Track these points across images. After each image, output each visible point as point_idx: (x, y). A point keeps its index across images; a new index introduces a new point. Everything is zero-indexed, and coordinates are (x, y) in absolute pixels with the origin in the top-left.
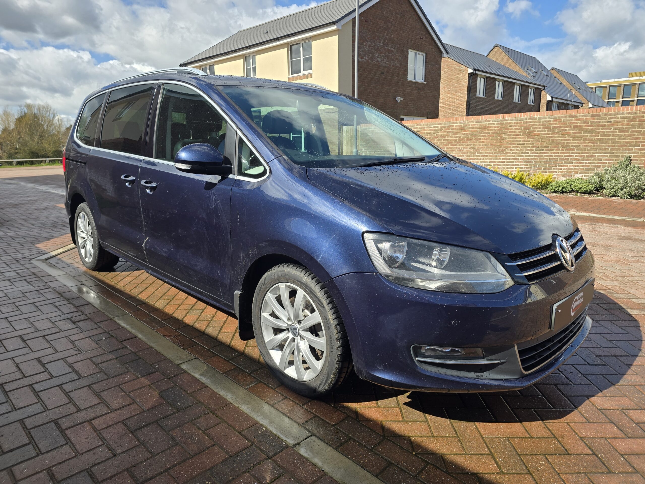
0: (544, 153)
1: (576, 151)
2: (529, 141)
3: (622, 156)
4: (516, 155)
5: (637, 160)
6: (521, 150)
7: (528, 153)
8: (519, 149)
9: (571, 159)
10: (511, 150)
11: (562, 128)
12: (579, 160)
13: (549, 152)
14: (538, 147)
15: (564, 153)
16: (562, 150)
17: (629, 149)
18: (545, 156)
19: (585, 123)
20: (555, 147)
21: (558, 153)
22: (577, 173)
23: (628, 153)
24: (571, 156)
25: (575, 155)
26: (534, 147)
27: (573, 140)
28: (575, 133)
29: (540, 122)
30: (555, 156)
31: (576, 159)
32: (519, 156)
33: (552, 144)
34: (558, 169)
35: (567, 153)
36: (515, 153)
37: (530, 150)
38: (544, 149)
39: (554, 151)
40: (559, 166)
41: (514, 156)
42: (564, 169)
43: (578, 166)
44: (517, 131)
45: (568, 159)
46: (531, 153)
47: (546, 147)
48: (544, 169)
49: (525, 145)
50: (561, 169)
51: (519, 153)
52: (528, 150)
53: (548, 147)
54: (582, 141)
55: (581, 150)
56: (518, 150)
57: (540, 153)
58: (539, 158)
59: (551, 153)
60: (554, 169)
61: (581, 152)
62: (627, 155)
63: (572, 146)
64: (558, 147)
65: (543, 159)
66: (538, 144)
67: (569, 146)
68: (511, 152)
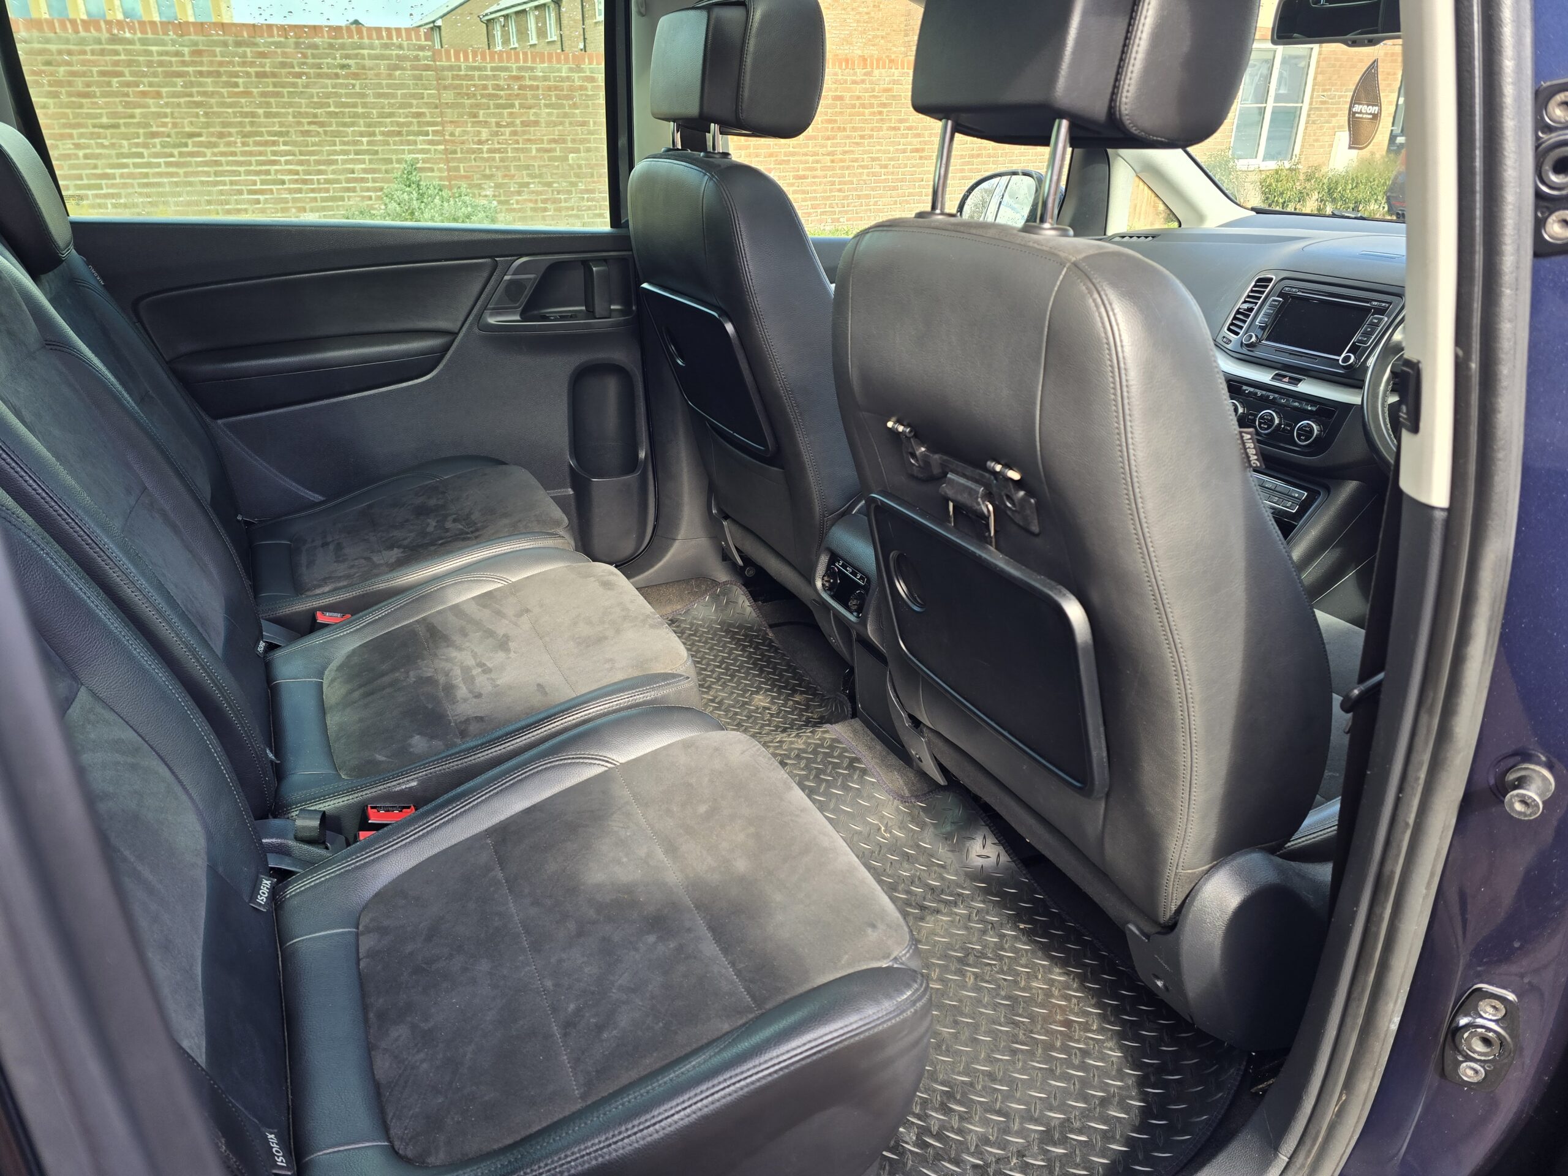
0: (192, 154)
1: (283, 148)
2: (132, 116)
3: (399, 161)
4: (99, 162)
5: (432, 170)
6: (113, 145)
7: (141, 155)
8: (106, 143)
9: (277, 172)
10: (78, 146)
11: (224, 79)
12: (297, 173)
13: (208, 152)
14: (169, 136)
15: (251, 154)
16: (244, 144)
17: (409, 143)
18: (198, 164)
19: (283, 65)
20: (221, 135)
21: (234, 154)
22: (304, 210)
23: (410, 152)
24: (274, 163)
25: (283, 159)
26: (154, 135)
27: (267, 115)
28: (264, 94)
29: (149, 53)
30: (228, 163)
31: (290, 172)
32: (112, 166)
33: (208, 125)
34: (250, 202)
35: (261, 154)
36: (97, 157)
37: (145, 146)
38: (190, 141)
39: (222, 149)
40: (250, 192)
41: (95, 167)
42: (266, 201)
43: (300, 191)
44: (79, 82)
45: (268, 172)
46: (150, 156)
47: (191, 135)
48: (209, 202)
49: (123, 129)
50: (258, 202)
51: (110, 156)
52: (137, 145)
53: (200, 135)
54: (291, 119)
55: (294, 143)
56: (103, 146)
57: (181, 154)
58: (181, 171)
59: (214, 154)
60: (237, 202)
61: (296, 149)
62: (409, 157)
63: (270, 133)
64: (230, 134)
65: (197, 174)
66: (165, 125)
67: (261, 134)
68: (81, 153)
